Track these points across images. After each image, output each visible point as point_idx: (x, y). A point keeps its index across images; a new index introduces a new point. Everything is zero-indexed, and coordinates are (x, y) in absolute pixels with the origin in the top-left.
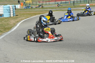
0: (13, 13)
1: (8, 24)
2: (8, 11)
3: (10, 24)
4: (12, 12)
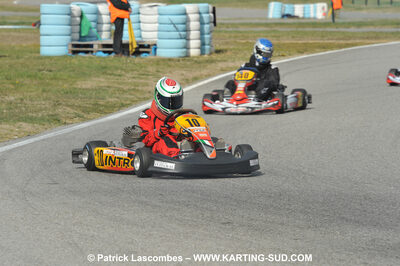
0: (202, 38)
2: (177, 30)
4: (194, 34)
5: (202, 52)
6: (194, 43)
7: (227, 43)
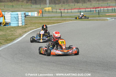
1: (12, 35)
2: (16, 19)
3: (15, 34)
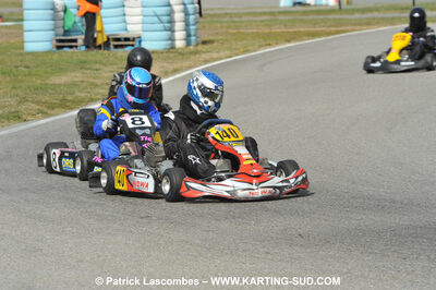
0: (187, 29)
2: (161, 22)
4: (179, 25)
5: (188, 43)
6: (180, 35)
7: (217, 34)
